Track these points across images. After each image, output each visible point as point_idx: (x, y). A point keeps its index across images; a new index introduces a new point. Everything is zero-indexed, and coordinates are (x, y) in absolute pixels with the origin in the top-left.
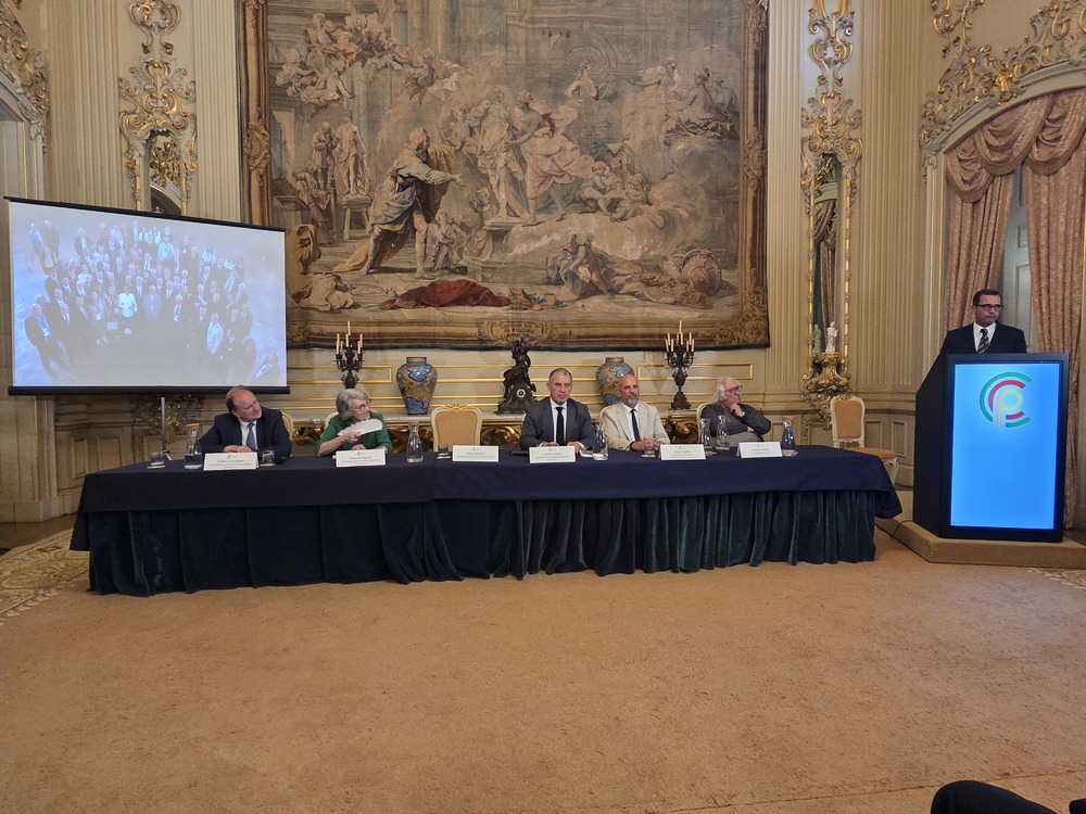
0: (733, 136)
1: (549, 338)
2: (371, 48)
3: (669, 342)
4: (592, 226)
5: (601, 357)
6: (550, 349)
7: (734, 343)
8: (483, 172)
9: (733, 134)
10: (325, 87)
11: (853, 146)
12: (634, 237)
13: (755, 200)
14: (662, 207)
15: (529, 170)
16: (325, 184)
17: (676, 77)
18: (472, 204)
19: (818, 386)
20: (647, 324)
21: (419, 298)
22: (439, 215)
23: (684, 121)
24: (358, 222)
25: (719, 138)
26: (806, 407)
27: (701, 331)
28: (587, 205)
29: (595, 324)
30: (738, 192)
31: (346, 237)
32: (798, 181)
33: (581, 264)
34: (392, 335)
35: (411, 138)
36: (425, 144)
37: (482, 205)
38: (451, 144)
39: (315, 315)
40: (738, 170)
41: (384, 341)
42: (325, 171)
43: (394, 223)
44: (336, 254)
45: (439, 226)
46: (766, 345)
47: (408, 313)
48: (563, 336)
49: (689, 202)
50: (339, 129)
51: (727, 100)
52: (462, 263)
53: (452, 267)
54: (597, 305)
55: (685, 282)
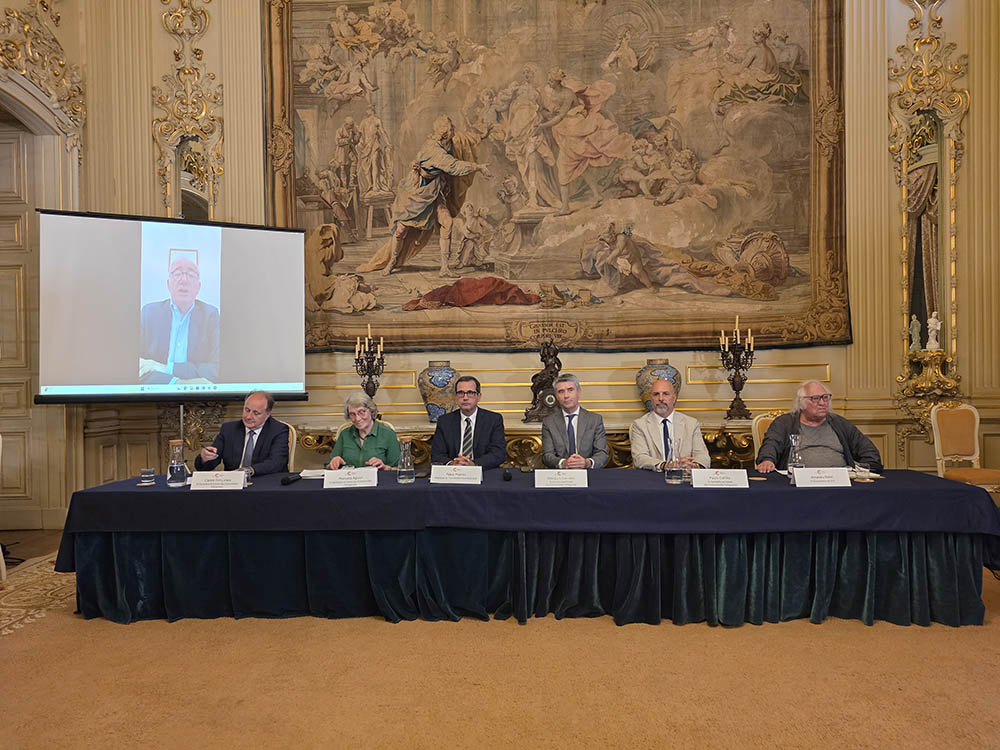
0: (802, 98)
1: (584, 338)
2: (394, 35)
3: (724, 340)
4: (633, 213)
5: (642, 358)
6: (584, 351)
7: (806, 339)
8: (512, 159)
9: (801, 96)
10: (348, 81)
11: (958, 97)
12: (682, 221)
13: (830, 171)
14: (716, 185)
15: (561, 154)
16: (348, 181)
17: (731, 37)
18: (499, 195)
19: (916, 390)
20: (700, 320)
21: (444, 297)
22: (464, 209)
23: (740, 86)
24: (381, 219)
25: (784, 102)
26: (902, 415)
27: (765, 326)
28: (627, 189)
29: (635, 322)
30: (808, 163)
31: (369, 235)
32: (885, 145)
33: (619, 255)
34: (415, 337)
35: (435, 126)
36: (449, 133)
37: (510, 196)
38: (477, 131)
39: (338, 318)
40: (808, 138)
41: (405, 344)
42: (347, 168)
43: (418, 218)
44: (358, 254)
45: (465, 220)
46: (848, 341)
47: (433, 314)
48: (600, 336)
49: (748, 178)
50: (362, 124)
51: (793, 58)
52: (489, 259)
53: (478, 264)
54: (638, 301)
55: (745, 270)
